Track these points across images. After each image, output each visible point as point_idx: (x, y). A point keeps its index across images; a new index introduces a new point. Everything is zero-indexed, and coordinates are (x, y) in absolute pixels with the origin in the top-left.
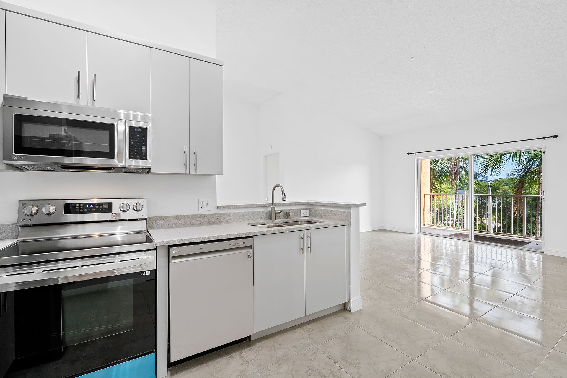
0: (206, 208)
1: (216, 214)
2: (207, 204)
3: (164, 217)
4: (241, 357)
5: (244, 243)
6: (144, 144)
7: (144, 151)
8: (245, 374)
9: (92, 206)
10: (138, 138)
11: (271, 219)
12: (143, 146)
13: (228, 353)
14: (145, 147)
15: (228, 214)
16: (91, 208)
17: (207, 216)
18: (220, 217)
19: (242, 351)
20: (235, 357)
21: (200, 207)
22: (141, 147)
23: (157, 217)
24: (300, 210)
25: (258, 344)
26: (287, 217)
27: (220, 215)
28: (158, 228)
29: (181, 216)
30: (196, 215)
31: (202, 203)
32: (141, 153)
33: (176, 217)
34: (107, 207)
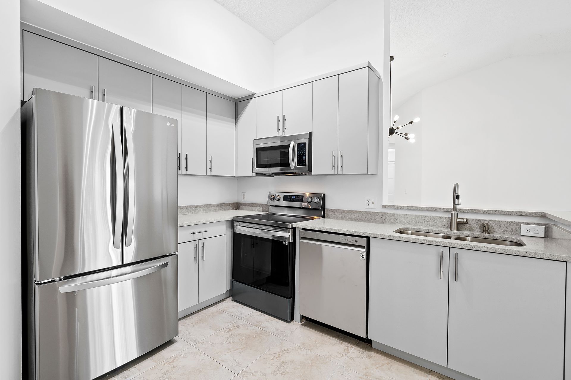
0: (371, 206)
1: (379, 213)
2: (373, 202)
3: (336, 210)
4: (347, 349)
5: (356, 241)
6: (304, 154)
7: (304, 159)
8: (331, 359)
9: (294, 197)
10: (301, 151)
11: (451, 229)
12: (304, 156)
13: (344, 340)
14: (305, 156)
15: (393, 215)
16: (294, 199)
17: (371, 213)
18: (384, 217)
19: (354, 347)
20: (344, 345)
21: (366, 205)
22: (303, 157)
23: (332, 209)
24: (519, 224)
25: (373, 354)
26: (484, 231)
27: (384, 214)
28: (332, 218)
29: (348, 211)
30: (360, 211)
31: (368, 201)
32: (303, 161)
33: (345, 211)
34: (300, 198)
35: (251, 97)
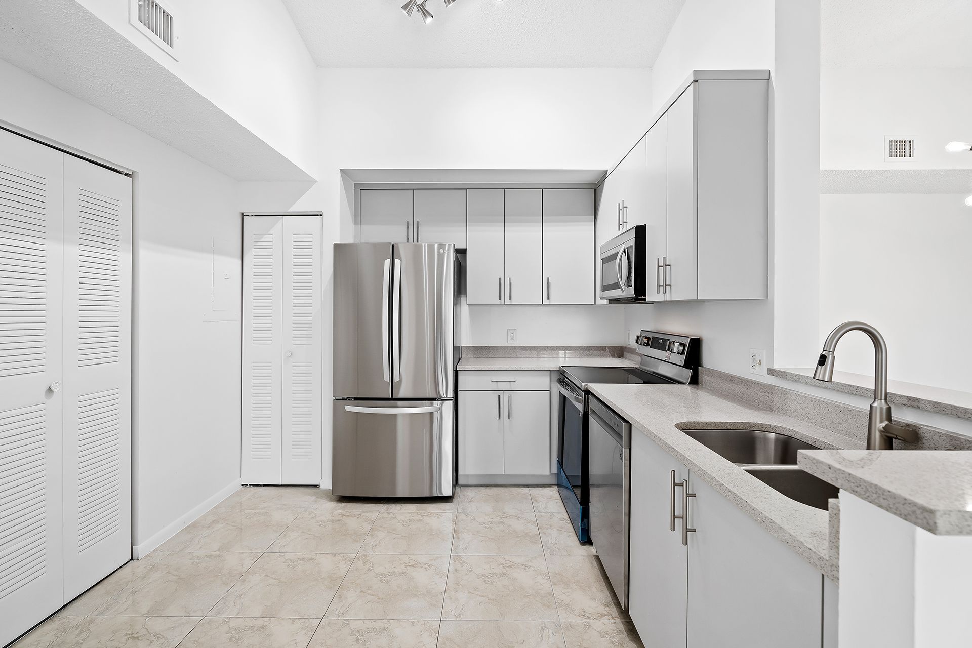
0: (758, 369)
2: (760, 361)
3: (710, 371)
9: (661, 341)
15: (785, 392)
16: (661, 344)
18: (770, 396)
23: (706, 369)
27: (770, 389)
31: (753, 357)
35: (604, 175)
